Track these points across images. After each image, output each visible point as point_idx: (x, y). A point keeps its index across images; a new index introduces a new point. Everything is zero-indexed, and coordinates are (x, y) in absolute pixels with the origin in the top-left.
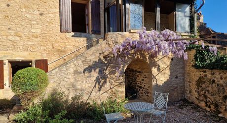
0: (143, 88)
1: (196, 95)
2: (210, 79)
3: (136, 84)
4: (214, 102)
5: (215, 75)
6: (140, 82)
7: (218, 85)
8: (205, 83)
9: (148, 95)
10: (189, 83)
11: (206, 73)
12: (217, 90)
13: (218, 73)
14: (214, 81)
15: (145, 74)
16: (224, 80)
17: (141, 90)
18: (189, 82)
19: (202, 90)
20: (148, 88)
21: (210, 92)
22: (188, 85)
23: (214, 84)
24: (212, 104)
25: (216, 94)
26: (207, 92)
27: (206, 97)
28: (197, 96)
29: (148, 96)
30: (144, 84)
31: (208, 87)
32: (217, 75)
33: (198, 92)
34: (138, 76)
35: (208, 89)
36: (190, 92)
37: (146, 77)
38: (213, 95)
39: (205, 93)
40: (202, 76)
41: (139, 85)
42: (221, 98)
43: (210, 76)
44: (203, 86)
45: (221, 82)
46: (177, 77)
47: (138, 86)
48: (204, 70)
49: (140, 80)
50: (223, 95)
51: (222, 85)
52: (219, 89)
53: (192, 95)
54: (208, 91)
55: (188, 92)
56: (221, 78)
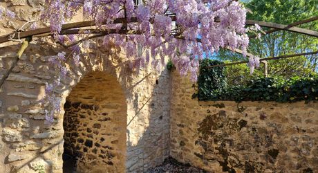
0: (97, 145)
1: (198, 149)
2: (236, 120)
3: (76, 135)
4: (243, 163)
5: (245, 112)
6: (89, 130)
7: (254, 129)
8: (222, 126)
9: (113, 160)
10: (179, 128)
11: (223, 109)
12: (252, 140)
13: (254, 108)
14: (243, 124)
15: (105, 110)
16: (271, 121)
17: (90, 149)
18: (180, 125)
19: (216, 141)
20: (111, 145)
21: (235, 144)
22: (177, 131)
23: (244, 129)
24: (239, 166)
25: (248, 147)
26: (227, 144)
27: (224, 153)
28: (199, 152)
29: (111, 163)
30: (99, 136)
31: (230, 133)
32: (252, 112)
33: (204, 145)
34: (82, 117)
35: (230, 138)
36: (182, 144)
37: (106, 120)
38: (243, 149)
39: (223, 145)
40: (212, 114)
41: (85, 139)
42: (262, 154)
43: (233, 113)
44: (218, 132)
45: (263, 124)
46: (161, 118)
47: (81, 141)
48: (219, 102)
49: (90, 126)
50: (267, 149)
51: (264, 131)
52: (257, 137)
53: (186, 150)
54: (231, 142)
55: (178, 144)
56: (263, 117)
